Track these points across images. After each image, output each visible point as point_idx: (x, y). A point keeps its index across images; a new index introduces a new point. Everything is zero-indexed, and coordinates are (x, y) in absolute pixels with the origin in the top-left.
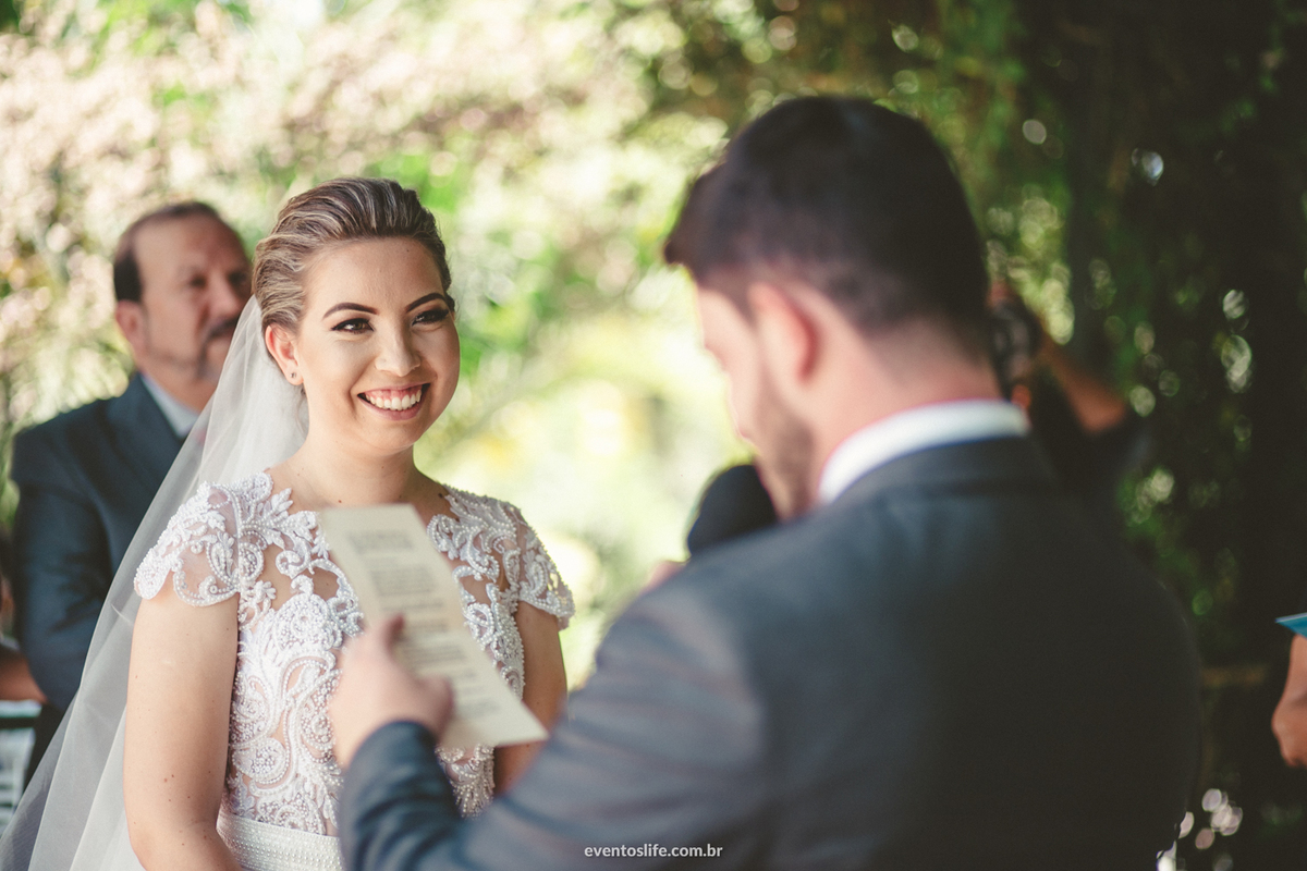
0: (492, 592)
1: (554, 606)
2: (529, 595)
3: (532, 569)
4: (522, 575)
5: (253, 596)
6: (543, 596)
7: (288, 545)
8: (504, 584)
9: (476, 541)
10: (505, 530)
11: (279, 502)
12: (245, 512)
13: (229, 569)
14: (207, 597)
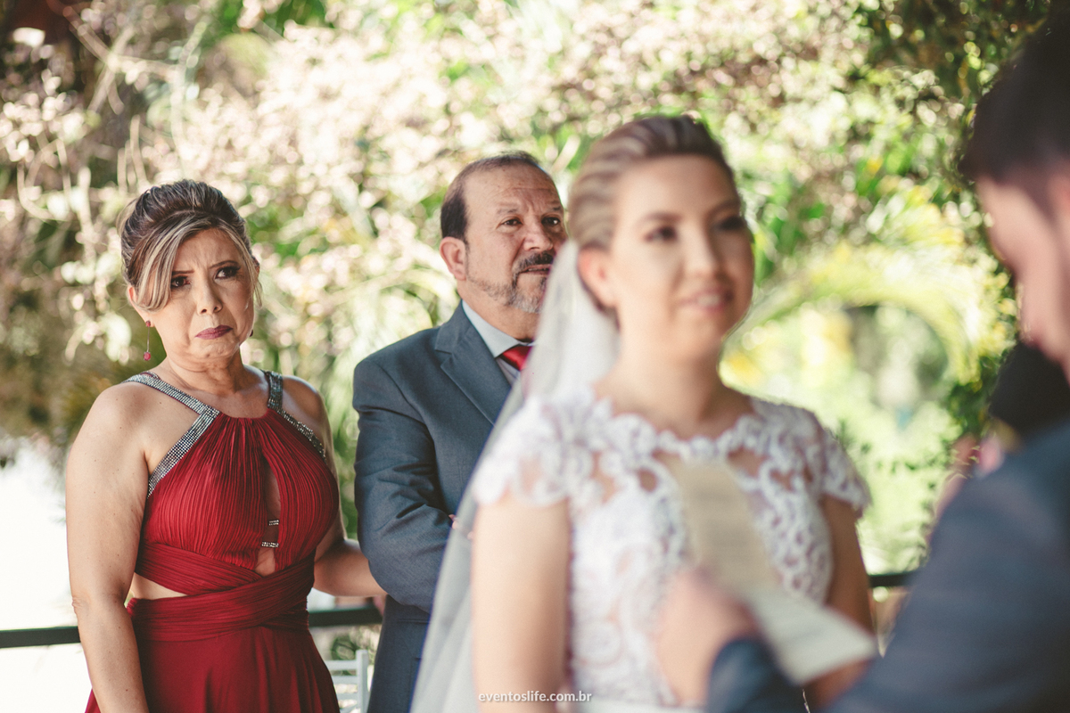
0: (798, 483)
1: (853, 495)
2: (832, 486)
3: (833, 463)
4: (825, 469)
5: (584, 495)
6: (844, 486)
7: (612, 447)
8: (808, 476)
9: (781, 440)
10: (805, 430)
11: (602, 410)
12: (571, 419)
13: (561, 470)
14: (542, 497)
